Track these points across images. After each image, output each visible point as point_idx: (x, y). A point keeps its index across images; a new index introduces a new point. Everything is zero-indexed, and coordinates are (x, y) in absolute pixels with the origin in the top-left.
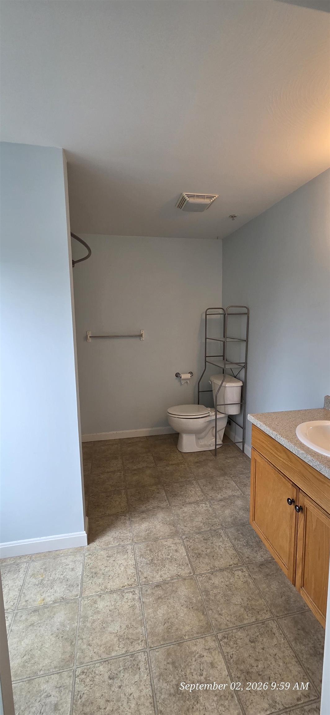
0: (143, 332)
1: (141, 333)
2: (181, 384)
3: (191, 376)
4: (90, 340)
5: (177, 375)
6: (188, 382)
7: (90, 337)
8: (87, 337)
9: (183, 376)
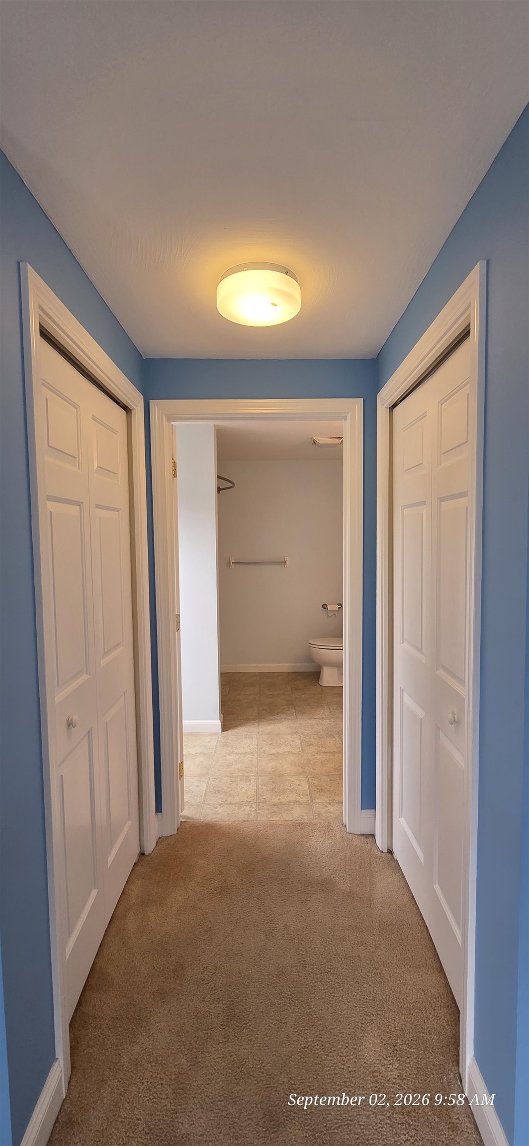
0: (287, 559)
1: (286, 559)
2: (329, 617)
3: (339, 608)
4: (233, 566)
5: (324, 606)
6: (337, 614)
7: (233, 563)
8: (229, 563)
9: (330, 608)
